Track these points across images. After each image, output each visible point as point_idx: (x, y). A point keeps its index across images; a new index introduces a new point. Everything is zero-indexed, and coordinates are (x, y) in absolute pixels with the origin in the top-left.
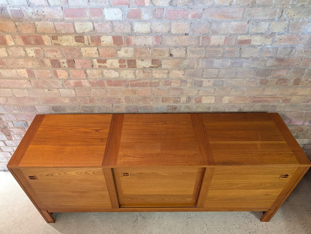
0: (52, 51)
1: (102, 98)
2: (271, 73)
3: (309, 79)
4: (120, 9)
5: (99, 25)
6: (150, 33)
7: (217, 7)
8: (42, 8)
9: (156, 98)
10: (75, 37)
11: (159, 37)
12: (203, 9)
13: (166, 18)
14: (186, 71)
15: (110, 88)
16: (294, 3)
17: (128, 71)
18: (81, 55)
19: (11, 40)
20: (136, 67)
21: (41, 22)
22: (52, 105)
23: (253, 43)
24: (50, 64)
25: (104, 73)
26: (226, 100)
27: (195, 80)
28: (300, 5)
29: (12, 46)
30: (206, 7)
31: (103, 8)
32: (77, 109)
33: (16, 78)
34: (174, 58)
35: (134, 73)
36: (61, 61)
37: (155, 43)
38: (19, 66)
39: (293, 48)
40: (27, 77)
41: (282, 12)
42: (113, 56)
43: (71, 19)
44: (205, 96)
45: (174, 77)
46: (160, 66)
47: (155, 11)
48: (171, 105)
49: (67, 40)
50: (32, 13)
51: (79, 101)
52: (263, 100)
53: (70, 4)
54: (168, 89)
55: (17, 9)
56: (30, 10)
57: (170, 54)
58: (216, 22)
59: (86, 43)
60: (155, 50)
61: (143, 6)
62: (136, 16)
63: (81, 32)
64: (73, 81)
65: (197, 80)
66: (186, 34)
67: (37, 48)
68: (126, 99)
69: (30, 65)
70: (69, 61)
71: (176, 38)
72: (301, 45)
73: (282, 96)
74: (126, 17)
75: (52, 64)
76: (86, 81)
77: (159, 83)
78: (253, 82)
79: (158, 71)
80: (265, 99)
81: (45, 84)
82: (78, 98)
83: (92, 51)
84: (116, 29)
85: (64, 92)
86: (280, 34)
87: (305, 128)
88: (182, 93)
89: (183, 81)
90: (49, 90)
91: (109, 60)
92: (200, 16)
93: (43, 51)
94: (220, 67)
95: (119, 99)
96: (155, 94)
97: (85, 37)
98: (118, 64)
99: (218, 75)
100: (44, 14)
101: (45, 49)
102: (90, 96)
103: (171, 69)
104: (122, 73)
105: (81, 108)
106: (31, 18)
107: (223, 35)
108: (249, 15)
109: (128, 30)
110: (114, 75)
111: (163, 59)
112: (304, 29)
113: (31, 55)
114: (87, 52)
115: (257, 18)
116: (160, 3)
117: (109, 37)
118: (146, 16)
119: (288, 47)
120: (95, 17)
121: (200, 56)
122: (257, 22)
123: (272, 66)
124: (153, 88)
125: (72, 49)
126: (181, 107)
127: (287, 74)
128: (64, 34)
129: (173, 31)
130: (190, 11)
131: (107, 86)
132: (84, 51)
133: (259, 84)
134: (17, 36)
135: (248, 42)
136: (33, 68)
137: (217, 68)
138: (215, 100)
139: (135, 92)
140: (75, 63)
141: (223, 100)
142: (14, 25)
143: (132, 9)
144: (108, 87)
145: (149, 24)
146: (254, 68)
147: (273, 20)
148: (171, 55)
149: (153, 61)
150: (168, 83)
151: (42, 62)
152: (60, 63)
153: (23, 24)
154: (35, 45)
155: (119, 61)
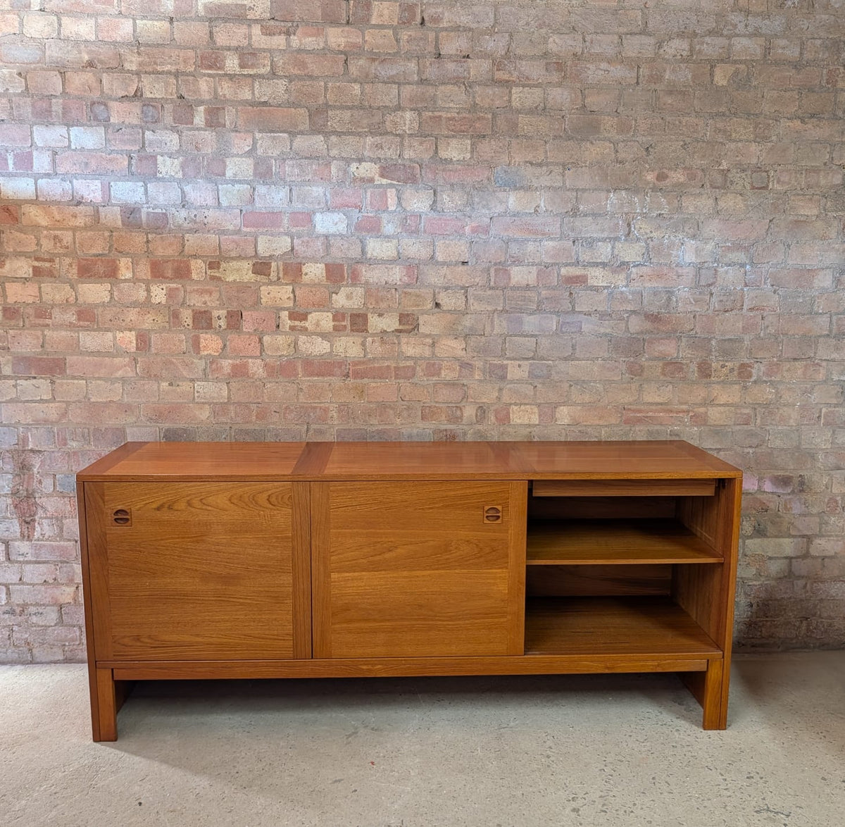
0: (202, 292)
1: (286, 408)
2: (644, 348)
3: (727, 364)
4: (344, 214)
5: (303, 242)
6: (398, 259)
7: (514, 215)
8: (206, 211)
9: (408, 408)
10: (254, 265)
11: (413, 268)
12: (491, 218)
13: (425, 231)
14: (469, 341)
15: (308, 381)
16: (645, 211)
17: (351, 339)
18: (258, 301)
19: (128, 268)
20: (368, 332)
21: (196, 235)
22: (167, 425)
23: (591, 282)
24: (189, 321)
25: (299, 343)
26: (564, 415)
27: (490, 364)
28: (655, 215)
29: (125, 281)
30: (495, 215)
31: (314, 213)
32: (224, 436)
33: (108, 354)
34: (444, 312)
35: (363, 344)
36: (215, 313)
37: (406, 278)
38: (124, 324)
39: (670, 293)
40: (133, 350)
41: (629, 225)
42: (323, 305)
43: (253, 230)
44: (516, 404)
45: (446, 355)
46: (416, 330)
47: (406, 219)
48: (443, 427)
49: (238, 270)
50: (185, 218)
51: (233, 415)
52: (647, 417)
53: (257, 205)
54: (435, 385)
55: (160, 211)
56: (183, 213)
57: (436, 303)
58: (516, 240)
59: (273, 276)
60: (406, 293)
61: (386, 210)
62: (372, 227)
63: (267, 255)
64: (230, 361)
65: (496, 364)
66: (464, 263)
67: (174, 285)
68: (340, 411)
69: (148, 322)
70: (230, 315)
71: (445, 270)
72: (684, 288)
73: (684, 407)
74: (353, 228)
75: (194, 321)
76: (259, 361)
77: (414, 369)
78: (614, 370)
79: (412, 340)
80: (650, 414)
81: (166, 369)
82: (232, 408)
83: (281, 294)
84: (333, 250)
85: (203, 389)
86: (638, 265)
87: (770, 502)
88: (465, 397)
89: (465, 365)
90: (171, 384)
91: (313, 314)
92: (487, 232)
93: (183, 292)
94: (537, 333)
95: (326, 410)
96: (405, 396)
97: (273, 264)
98: (332, 324)
99: (536, 351)
100: (206, 221)
101: (189, 288)
102: (259, 400)
103: (439, 336)
104: (337, 344)
105: (233, 434)
106: (180, 226)
107: (532, 265)
108: (573, 230)
109: (355, 252)
110: (319, 347)
111: (422, 314)
112: (678, 256)
113: (155, 300)
114: (271, 295)
115: (589, 235)
116: (415, 206)
117: (318, 265)
118: (389, 229)
119: (660, 292)
120: (298, 228)
121: (494, 308)
122: (591, 243)
123: (642, 332)
124: (402, 381)
125: (242, 287)
126: (465, 434)
127: (678, 352)
128: (233, 259)
129: (440, 257)
130: (467, 220)
131: (303, 376)
132: (266, 294)
133: (627, 375)
134: (144, 261)
135: (581, 280)
136: (153, 330)
137: (532, 336)
138: (540, 416)
139: (361, 392)
140: (244, 318)
141: (558, 415)
142: (145, 240)
143: (366, 214)
144: (304, 379)
145: (395, 241)
146: (606, 335)
147: (616, 239)
148: (437, 305)
149: (403, 318)
150: (433, 368)
151: (176, 315)
152: (211, 319)
153: (162, 238)
154: (171, 279)
155: (334, 316)
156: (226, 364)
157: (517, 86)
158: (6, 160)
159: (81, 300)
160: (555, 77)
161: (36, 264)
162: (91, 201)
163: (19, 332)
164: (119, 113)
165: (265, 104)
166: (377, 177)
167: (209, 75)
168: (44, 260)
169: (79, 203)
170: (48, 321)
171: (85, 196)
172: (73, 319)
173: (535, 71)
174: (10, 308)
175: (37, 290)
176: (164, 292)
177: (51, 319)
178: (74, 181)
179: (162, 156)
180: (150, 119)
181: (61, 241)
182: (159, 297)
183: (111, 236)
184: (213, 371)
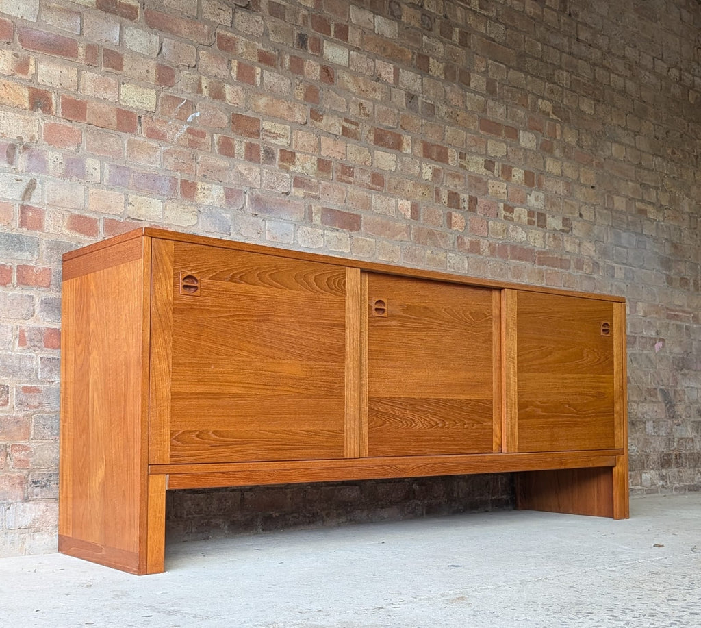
0: (454, 176)
4: (535, 135)
5: (512, 150)
6: (562, 176)
7: (615, 160)
8: (458, 110)
10: (485, 161)
11: (569, 184)
12: (605, 159)
14: (597, 245)
15: (514, 263)
16: (668, 173)
17: (538, 233)
18: (487, 192)
19: (408, 144)
20: (546, 228)
23: (649, 215)
24: (446, 199)
25: (510, 231)
27: (607, 264)
28: (672, 177)
29: (406, 155)
30: (607, 157)
31: (519, 130)
33: (392, 218)
34: (584, 221)
35: (544, 238)
36: (462, 196)
37: (566, 191)
38: (403, 193)
39: (680, 230)
40: (409, 217)
41: (662, 180)
42: (522, 203)
43: (484, 133)
45: (586, 254)
46: (571, 231)
47: (565, 147)
49: (476, 163)
50: (446, 113)
53: (488, 115)
54: (581, 276)
55: (430, 102)
56: (444, 108)
57: (580, 214)
59: (496, 173)
60: (566, 202)
61: (555, 139)
62: (549, 149)
63: (492, 155)
64: (470, 239)
65: (610, 265)
66: (592, 188)
67: (437, 166)
69: (419, 194)
70: (471, 199)
71: (584, 190)
73: (689, 310)
74: (539, 147)
75: (448, 201)
76: (487, 242)
77: (570, 262)
78: (661, 279)
79: (569, 239)
81: (430, 239)
83: (500, 189)
85: (453, 260)
86: (667, 208)
89: (595, 264)
90: (433, 253)
91: (517, 209)
92: (603, 167)
93: (443, 174)
94: (627, 246)
96: (565, 283)
97: (496, 164)
98: (527, 218)
99: (628, 259)
100: (458, 118)
101: (446, 171)
103: (582, 238)
104: (531, 236)
106: (441, 118)
107: (624, 197)
108: (640, 177)
109: (540, 166)
110: (521, 236)
111: (574, 220)
112: (682, 206)
113: (425, 176)
114: (494, 188)
115: (647, 183)
116: (570, 139)
117: (520, 171)
118: (557, 152)
119: (676, 228)
121: (608, 223)
122: (648, 188)
123: (671, 255)
124: (564, 270)
125: (478, 178)
127: (686, 271)
128: (473, 153)
129: (582, 180)
130: (594, 157)
131: (511, 258)
132: (492, 186)
133: (666, 284)
134: (419, 140)
135: (644, 212)
136: (423, 202)
137: (625, 247)
139: (542, 276)
140: (478, 204)
142: (420, 123)
143: (546, 139)
145: (560, 163)
146: (656, 254)
147: (658, 188)
149: (564, 221)
150: (579, 263)
151: (437, 193)
152: (459, 200)
153: (431, 124)
154: (436, 161)
155: (528, 212)
156: (467, 239)
157: (613, 73)
158: (330, 26)
159: (375, 164)
160: (628, 74)
161: (345, 124)
162: (386, 81)
163: (329, 184)
164: (408, 14)
165: (493, 40)
166: (551, 113)
167: (462, 6)
168: (351, 123)
169: (378, 80)
170: (350, 179)
171: (383, 75)
172: (369, 181)
173: (620, 66)
174: (323, 160)
175: (344, 149)
176: (431, 170)
177: (352, 177)
178: (376, 60)
179: (433, 58)
180: (426, 26)
181: (364, 109)
182: (427, 174)
183: (399, 114)
184: (459, 245)
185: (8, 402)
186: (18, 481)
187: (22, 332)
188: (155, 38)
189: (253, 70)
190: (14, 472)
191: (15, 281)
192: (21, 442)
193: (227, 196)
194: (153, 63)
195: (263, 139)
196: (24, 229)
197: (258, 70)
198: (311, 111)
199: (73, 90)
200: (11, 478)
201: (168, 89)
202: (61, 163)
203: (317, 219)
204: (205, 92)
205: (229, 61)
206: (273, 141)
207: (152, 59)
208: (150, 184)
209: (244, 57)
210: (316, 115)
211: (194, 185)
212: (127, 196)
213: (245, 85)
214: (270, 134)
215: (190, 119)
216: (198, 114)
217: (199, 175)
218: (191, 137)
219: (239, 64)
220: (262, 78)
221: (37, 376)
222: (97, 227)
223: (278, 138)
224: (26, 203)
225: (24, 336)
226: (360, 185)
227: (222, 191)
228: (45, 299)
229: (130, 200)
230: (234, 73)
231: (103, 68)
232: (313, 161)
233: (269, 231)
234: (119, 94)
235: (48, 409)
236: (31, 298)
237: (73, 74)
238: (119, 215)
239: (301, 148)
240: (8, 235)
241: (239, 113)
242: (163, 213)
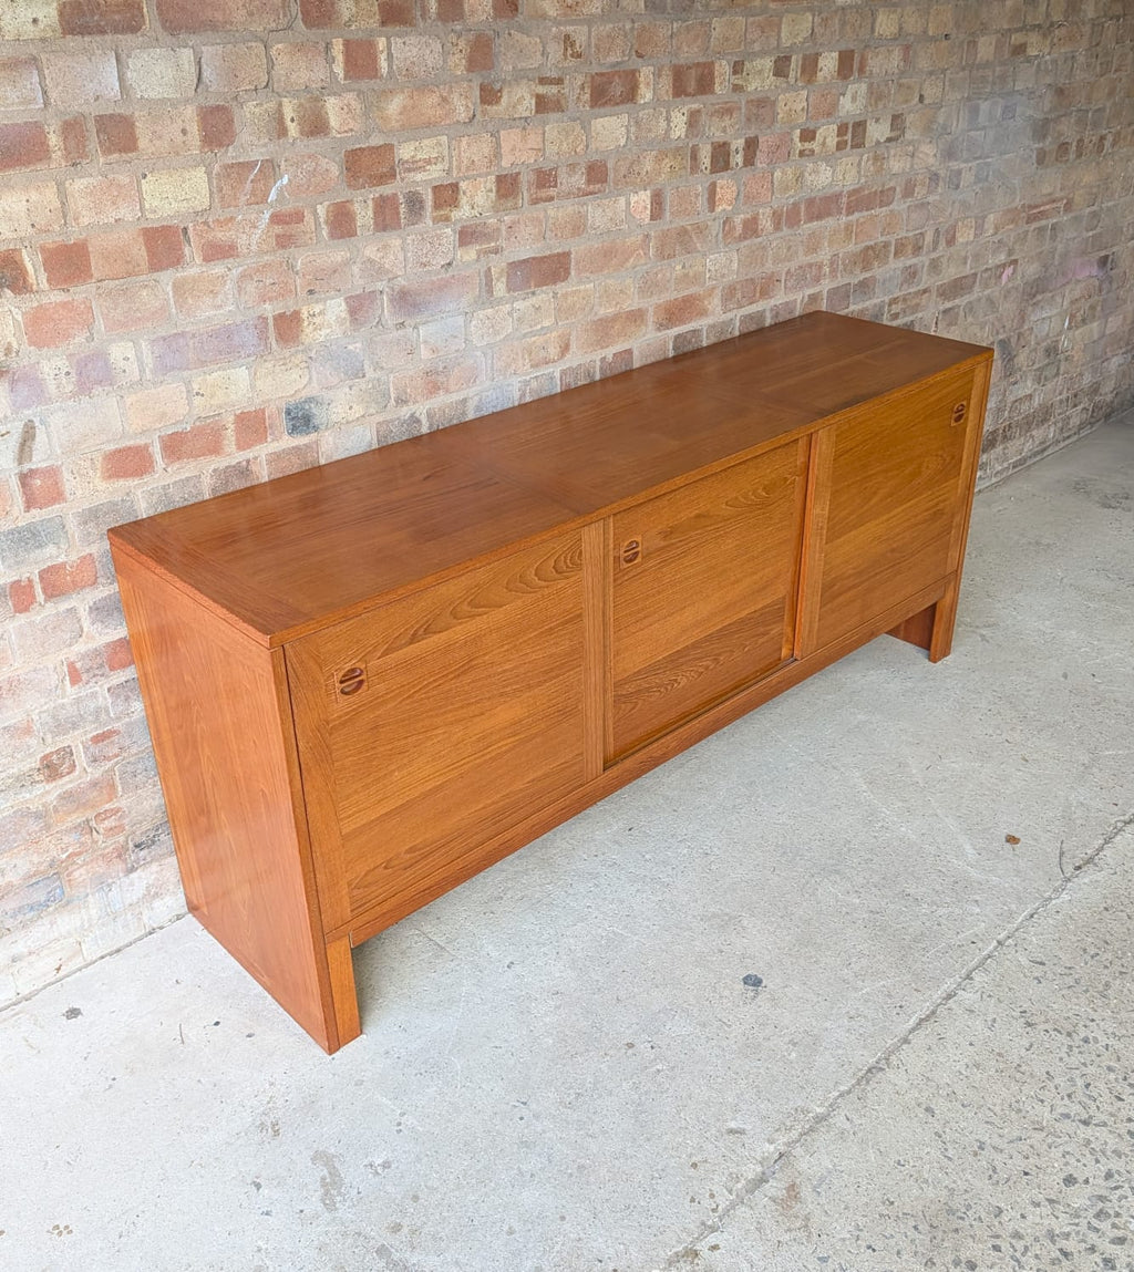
2: (1050, 130)
3: (1093, 138)
14: (940, 143)
27: (951, 170)
34: (926, 107)
44: (962, 219)
45: (921, 166)
46: (903, 135)
54: (909, 209)
57: (921, 95)
60: (901, 85)
65: (954, 170)
73: (1063, 194)
75: (712, 163)
77: (895, 189)
78: (1029, 161)
79: (899, 151)
88: (929, 218)
89: (934, 177)
98: (836, 140)
103: (919, 141)
111: (910, 113)
123: (1051, 110)
124: (884, 209)
127: (1069, 130)
133: (1036, 165)
137: (983, 128)
145: (900, 12)
146: (1030, 118)
148: (922, 98)
149: (895, 120)
150: (910, 186)
151: (695, 155)
153: (687, 26)
154: (693, 96)
155: (839, 129)
156: (738, 220)
159: (593, 146)
161: (541, 90)
163: (517, 217)
168: (551, 82)
170: (552, 192)
172: (583, 181)
174: (506, 176)
175: (540, 139)
176: (684, 117)
177: (555, 186)
181: (573, 44)
182: (679, 127)
183: (632, 29)
184: (725, 236)
185: (75, 766)
186: (114, 855)
187: (71, 666)
188: (186, 55)
189: (371, 45)
190: (106, 847)
191: (40, 597)
192: (107, 806)
193: (353, 312)
194: (190, 112)
195: (402, 179)
196: (34, 511)
197: (381, 43)
198: (481, 89)
199: (57, 228)
200: (103, 856)
201: (226, 151)
202: (68, 373)
203: (500, 288)
204: (293, 129)
205: (328, 47)
206: (419, 177)
207: (187, 101)
208: (222, 346)
209: (353, 27)
210: (489, 95)
211: (296, 315)
212: (188, 383)
213: (364, 85)
214: (415, 166)
215: (273, 196)
216: (285, 180)
217: (302, 294)
218: (278, 229)
219: (347, 44)
220: (390, 56)
221: (108, 714)
222: (151, 456)
223: (428, 167)
224: (26, 467)
225: (76, 670)
226: (568, 195)
227: (344, 306)
228: (95, 603)
229: (196, 387)
230: (339, 69)
231: (101, 160)
232: (489, 185)
233: (425, 342)
234: (141, 201)
235: (133, 751)
236: (73, 611)
237: (50, 195)
238: (181, 422)
239: (468, 168)
240: (11, 532)
241: (358, 146)
242: (253, 387)
